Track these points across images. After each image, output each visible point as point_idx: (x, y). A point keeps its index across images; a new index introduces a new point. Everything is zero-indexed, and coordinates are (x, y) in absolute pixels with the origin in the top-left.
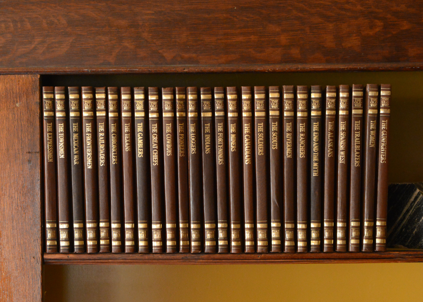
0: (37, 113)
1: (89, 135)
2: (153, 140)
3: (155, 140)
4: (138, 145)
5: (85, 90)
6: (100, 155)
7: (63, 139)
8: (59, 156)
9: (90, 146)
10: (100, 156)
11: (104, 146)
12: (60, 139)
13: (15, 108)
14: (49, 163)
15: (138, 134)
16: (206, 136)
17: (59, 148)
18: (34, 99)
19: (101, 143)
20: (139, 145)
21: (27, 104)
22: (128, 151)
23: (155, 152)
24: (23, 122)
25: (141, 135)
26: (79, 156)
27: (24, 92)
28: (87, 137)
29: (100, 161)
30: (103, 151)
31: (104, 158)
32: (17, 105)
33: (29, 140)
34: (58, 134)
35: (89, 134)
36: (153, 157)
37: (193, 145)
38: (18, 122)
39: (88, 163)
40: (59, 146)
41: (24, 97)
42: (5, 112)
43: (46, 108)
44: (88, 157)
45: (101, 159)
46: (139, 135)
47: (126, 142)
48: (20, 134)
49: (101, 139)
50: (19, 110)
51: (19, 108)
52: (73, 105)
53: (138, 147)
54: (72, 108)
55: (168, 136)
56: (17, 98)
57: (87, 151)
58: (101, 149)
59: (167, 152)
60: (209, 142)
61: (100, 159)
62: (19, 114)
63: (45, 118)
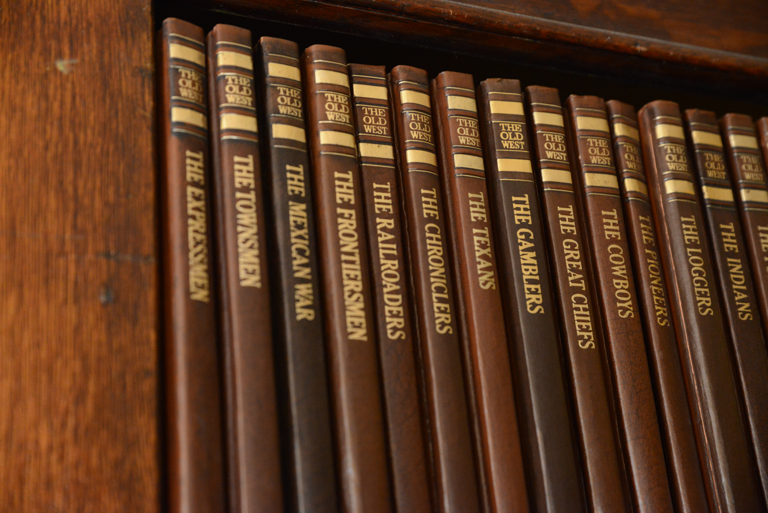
0: (144, 108)
1: (347, 216)
2: (567, 257)
3: (571, 259)
4: (524, 272)
5: (325, 55)
6: (386, 296)
7: (254, 215)
8: (239, 280)
9: (352, 254)
10: (387, 301)
11: (396, 267)
12: (240, 213)
13: (52, 76)
14: (193, 306)
15: (518, 233)
16: (731, 263)
17: (237, 246)
18: (129, 56)
19: (384, 254)
20: (527, 270)
21: (102, 68)
22: (487, 287)
23: (579, 301)
24: (86, 135)
25: (527, 235)
26: (313, 288)
27: (89, 24)
28: (340, 220)
29: (388, 320)
30: (396, 283)
31: (401, 309)
32: (62, 66)
33: (106, 204)
34: (233, 195)
35: (346, 212)
36: (576, 318)
37: (699, 285)
38: (61, 128)
39: (349, 320)
40: (236, 239)
41: (89, 42)
42: (7, 86)
43: (179, 94)
44: (350, 296)
45: (390, 312)
46: (521, 234)
47: (477, 254)
48: (70, 176)
49: (383, 238)
50: (69, 86)
51: (67, 77)
52: (282, 100)
53: (525, 277)
54: (281, 111)
55: (614, 251)
56: (59, 40)
57: (345, 272)
58: (388, 275)
59: (619, 305)
60: (743, 282)
61: (387, 314)
62: (68, 99)
63: (176, 130)
